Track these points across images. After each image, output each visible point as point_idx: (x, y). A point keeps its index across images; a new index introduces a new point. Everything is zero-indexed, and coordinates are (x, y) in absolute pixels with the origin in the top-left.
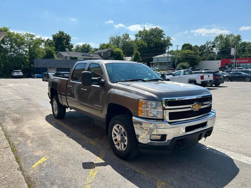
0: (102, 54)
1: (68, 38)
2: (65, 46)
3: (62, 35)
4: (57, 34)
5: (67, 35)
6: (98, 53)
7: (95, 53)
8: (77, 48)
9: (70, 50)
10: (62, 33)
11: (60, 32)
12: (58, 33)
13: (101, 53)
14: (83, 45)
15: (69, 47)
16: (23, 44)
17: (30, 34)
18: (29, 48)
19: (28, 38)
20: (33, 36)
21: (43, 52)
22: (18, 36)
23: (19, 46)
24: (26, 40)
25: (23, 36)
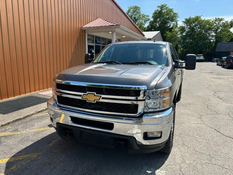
16: (210, 29)
17: (219, 18)
18: (216, 33)
19: (217, 23)
20: (221, 20)
21: (229, 35)
22: (208, 22)
23: (206, 31)
24: (215, 25)
25: (213, 22)
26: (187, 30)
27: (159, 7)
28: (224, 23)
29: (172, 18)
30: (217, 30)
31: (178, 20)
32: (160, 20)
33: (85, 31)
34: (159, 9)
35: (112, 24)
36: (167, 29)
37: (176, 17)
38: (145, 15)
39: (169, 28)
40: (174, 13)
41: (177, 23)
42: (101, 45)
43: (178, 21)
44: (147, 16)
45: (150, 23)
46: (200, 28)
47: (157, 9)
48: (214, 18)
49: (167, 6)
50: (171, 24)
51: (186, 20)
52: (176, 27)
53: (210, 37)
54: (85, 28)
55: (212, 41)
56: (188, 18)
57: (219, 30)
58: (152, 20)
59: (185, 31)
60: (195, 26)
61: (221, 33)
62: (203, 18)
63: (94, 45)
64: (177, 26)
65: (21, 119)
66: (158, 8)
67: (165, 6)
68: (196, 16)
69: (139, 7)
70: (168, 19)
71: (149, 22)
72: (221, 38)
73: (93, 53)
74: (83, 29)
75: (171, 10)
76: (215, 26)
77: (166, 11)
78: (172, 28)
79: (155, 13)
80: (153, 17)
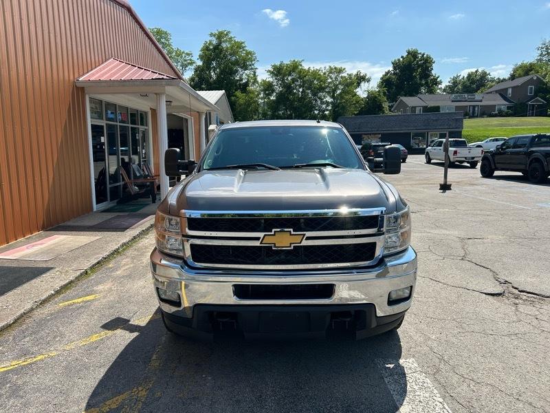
0: (510, 91)
1: (426, 63)
2: (419, 81)
3: (412, 59)
4: (402, 57)
5: (425, 56)
6: (496, 91)
7: (491, 92)
8: (454, 83)
9: (431, 91)
10: (413, 54)
11: (409, 53)
12: (405, 55)
13: (506, 89)
14: (469, 75)
15: (427, 83)
16: (322, 89)
17: (335, 68)
18: (333, 97)
19: (333, 76)
20: (340, 71)
21: (357, 102)
22: (315, 74)
23: (315, 94)
24: (329, 80)
25: (325, 74)
26: (278, 89)
27: (214, 36)
28: (345, 77)
29: (244, 63)
30: (334, 91)
31: (256, 66)
32: (219, 65)
33: (83, 89)
34: (215, 42)
35: (156, 76)
36: (236, 86)
37: (251, 61)
38: (183, 52)
39: (240, 85)
40: (246, 51)
41: (255, 73)
42: (119, 124)
43: (256, 68)
44: (188, 54)
45: (196, 70)
46: (302, 86)
47: (208, 39)
48: (328, 68)
49: (230, 35)
50: (243, 75)
51: (275, 67)
52: (253, 83)
53: (324, 106)
54: (82, 82)
55: (327, 113)
56: (278, 64)
57: (339, 92)
58: (200, 63)
59: (273, 91)
60: (294, 80)
61: (342, 98)
62: (306, 66)
63: (103, 123)
64: (255, 81)
65: (10, 325)
66: (211, 38)
67: (227, 34)
68: (292, 60)
69: (166, 33)
70: (236, 63)
71: (193, 67)
72: (344, 108)
73: (103, 144)
74: (78, 85)
75: (240, 46)
76: (330, 83)
77: (229, 46)
78: (246, 84)
79: (206, 49)
80: (201, 57)
